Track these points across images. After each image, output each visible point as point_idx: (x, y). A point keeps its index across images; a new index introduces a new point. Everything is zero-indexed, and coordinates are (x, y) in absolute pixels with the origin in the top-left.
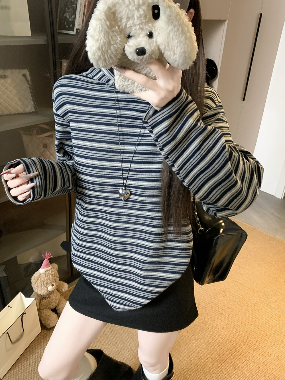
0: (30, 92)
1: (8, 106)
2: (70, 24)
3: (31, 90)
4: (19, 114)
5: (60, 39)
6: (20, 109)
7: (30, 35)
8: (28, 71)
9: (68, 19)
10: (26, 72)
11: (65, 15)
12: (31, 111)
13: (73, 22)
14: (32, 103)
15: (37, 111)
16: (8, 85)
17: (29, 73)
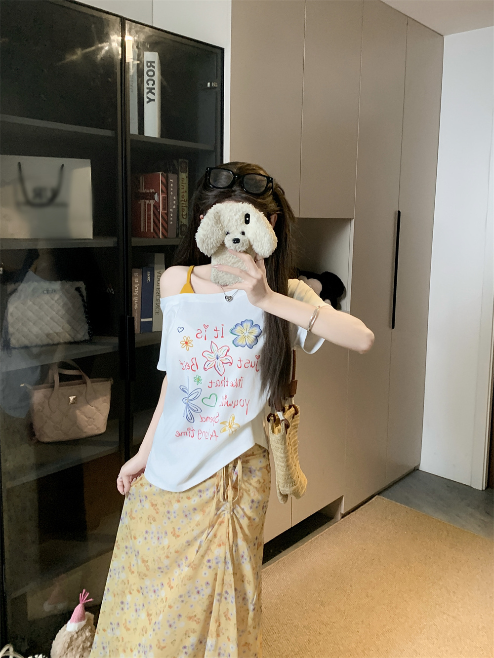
0: (85, 311)
3: (85, 308)
6: (67, 336)
7: (92, 238)
10: (81, 285)
12: (84, 339)
14: (87, 326)
15: (91, 340)
16: (54, 302)
17: (85, 286)
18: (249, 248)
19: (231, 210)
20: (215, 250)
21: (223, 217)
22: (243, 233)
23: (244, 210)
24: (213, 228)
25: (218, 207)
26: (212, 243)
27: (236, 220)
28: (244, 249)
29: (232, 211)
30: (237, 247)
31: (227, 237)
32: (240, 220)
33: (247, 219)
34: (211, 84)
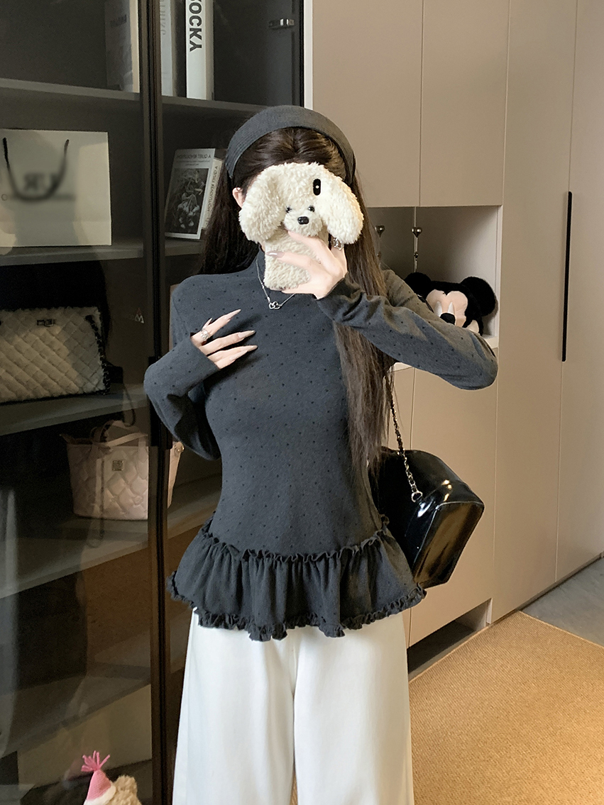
0: (99, 350)
1: (49, 380)
2: (190, 222)
3: (99, 347)
4: (70, 396)
5: (170, 249)
6: (74, 386)
7: (110, 244)
8: (98, 310)
9: (185, 212)
10: (95, 312)
11: (180, 206)
12: (97, 389)
13: (196, 219)
14: (102, 372)
15: (109, 390)
16: (54, 338)
17: (99, 313)
18: (322, 230)
19: (292, 174)
20: (269, 235)
21: (280, 185)
22: (312, 209)
23: (312, 174)
24: (266, 203)
25: (272, 171)
26: (265, 226)
27: (300, 189)
28: (315, 233)
29: (295, 176)
30: (305, 230)
31: (287, 216)
32: (307, 189)
33: (317, 187)
34: (285, 22)
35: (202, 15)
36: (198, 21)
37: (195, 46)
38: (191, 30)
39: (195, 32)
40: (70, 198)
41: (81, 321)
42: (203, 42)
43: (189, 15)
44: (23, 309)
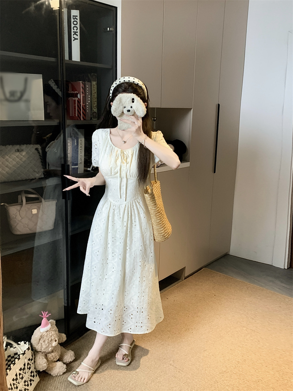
1: (21, 173)
3: (42, 160)
4: (30, 180)
6: (31, 176)
7: (44, 120)
8: (40, 146)
14: (42, 170)
16: (22, 157)
17: (40, 147)
18: (134, 114)
21: (122, 100)
22: (131, 107)
23: (132, 97)
24: (118, 105)
26: (118, 112)
27: (128, 101)
28: (132, 114)
29: (127, 97)
31: (125, 109)
32: (130, 101)
33: (133, 100)
34: (110, 29)
35: (78, 26)
36: (76, 28)
37: (76, 39)
38: (73, 32)
39: (75, 33)
40: (28, 101)
41: (33, 150)
42: (78, 37)
43: (73, 26)
44: (9, 145)
